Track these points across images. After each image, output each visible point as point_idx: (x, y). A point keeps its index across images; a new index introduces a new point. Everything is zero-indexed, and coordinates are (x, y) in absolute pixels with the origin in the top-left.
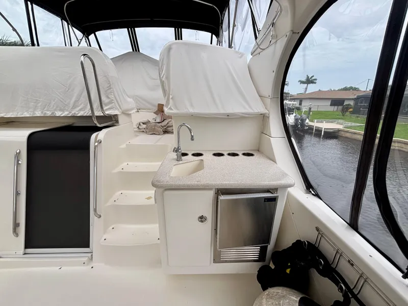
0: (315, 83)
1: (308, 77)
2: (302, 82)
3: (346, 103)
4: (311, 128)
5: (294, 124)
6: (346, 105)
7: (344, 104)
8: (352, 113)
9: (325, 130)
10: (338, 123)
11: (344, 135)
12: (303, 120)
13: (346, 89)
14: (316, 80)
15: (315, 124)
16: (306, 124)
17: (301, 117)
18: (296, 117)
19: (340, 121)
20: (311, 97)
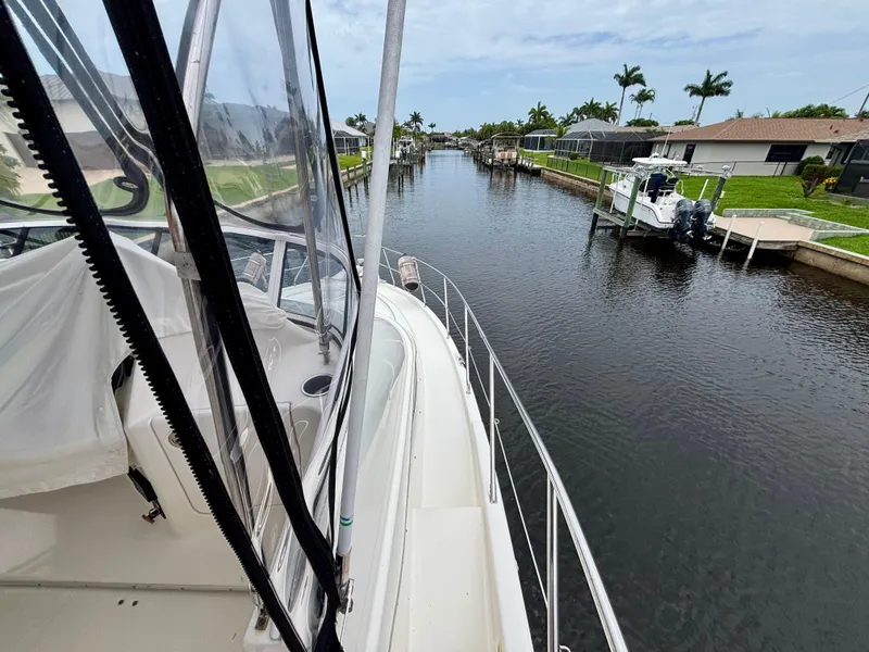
0: (727, 93)
1: (709, 76)
2: (695, 91)
3: (809, 154)
4: (718, 235)
5: (672, 226)
6: (810, 160)
7: (804, 158)
8: (836, 189)
9: (761, 246)
10: (794, 221)
11: (811, 262)
12: (701, 216)
13: (808, 113)
14: (729, 84)
15: (731, 224)
16: (708, 227)
17: (698, 205)
18: (682, 208)
19: (798, 213)
20: (720, 138)
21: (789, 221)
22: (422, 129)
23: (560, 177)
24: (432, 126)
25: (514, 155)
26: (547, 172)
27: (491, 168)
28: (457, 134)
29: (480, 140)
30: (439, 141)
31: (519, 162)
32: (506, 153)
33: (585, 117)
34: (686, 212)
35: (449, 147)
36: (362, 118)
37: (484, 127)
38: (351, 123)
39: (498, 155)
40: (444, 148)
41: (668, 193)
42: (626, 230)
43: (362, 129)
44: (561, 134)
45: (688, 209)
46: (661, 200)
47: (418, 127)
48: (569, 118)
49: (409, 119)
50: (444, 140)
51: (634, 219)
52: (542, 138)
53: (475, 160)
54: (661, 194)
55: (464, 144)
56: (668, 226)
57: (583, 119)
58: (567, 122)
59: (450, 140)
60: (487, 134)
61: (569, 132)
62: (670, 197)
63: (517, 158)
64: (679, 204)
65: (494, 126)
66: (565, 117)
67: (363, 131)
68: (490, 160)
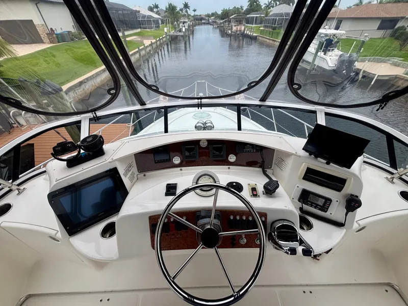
3: (399, 24)
4: (357, 72)
5: (335, 68)
6: (399, 28)
7: (396, 27)
9: (379, 78)
10: (395, 65)
11: (401, 85)
12: (351, 62)
15: (364, 66)
16: (354, 68)
17: (350, 56)
18: (342, 58)
19: (396, 60)
20: (356, 16)
21: (391, 64)
22: (189, 12)
23: (268, 41)
24: (195, 11)
25: (243, 28)
26: (260, 38)
27: (230, 36)
28: (208, 16)
29: (223, 19)
30: (199, 20)
31: (245, 32)
32: (239, 27)
33: (278, 3)
34: (344, 60)
35: (204, 23)
36: (157, 7)
37: (224, 11)
38: (151, 9)
39: (234, 28)
40: (202, 24)
41: (333, 50)
42: (310, 71)
43: (158, 13)
44: (267, 15)
45: (346, 59)
46: (330, 53)
47: (187, 12)
48: (269, 4)
49: (182, 6)
50: (202, 19)
51: (315, 65)
52: (256, 17)
53: (221, 31)
54: (329, 50)
55: (213, 22)
56: (333, 68)
57: (276, 4)
58: (268, 6)
59: (205, 19)
60: (225, 15)
61: (271, 14)
62: (333, 52)
63: (244, 30)
64: (341, 56)
65: (229, 10)
66: (267, 3)
67: (159, 14)
68: (230, 32)
